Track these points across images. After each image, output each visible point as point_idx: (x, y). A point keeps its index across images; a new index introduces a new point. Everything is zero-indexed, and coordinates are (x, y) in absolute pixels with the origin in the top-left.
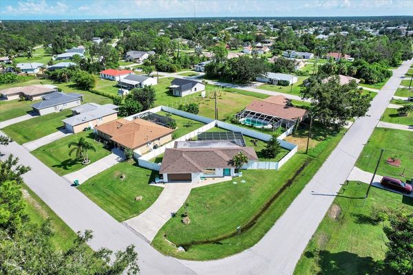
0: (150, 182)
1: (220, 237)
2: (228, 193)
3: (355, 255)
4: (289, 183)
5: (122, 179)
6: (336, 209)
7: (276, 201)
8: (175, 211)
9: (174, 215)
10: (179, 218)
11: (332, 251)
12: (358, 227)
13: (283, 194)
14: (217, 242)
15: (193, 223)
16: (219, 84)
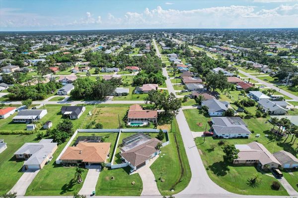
0: (129, 174)
1: (179, 179)
2: (164, 162)
3: (217, 163)
4: (178, 147)
5: (113, 179)
6: (200, 151)
7: (181, 157)
8: (155, 179)
9: (156, 181)
10: (159, 181)
11: (211, 165)
12: (210, 154)
13: (180, 153)
14: (180, 182)
15: (166, 180)
16: (89, 103)
